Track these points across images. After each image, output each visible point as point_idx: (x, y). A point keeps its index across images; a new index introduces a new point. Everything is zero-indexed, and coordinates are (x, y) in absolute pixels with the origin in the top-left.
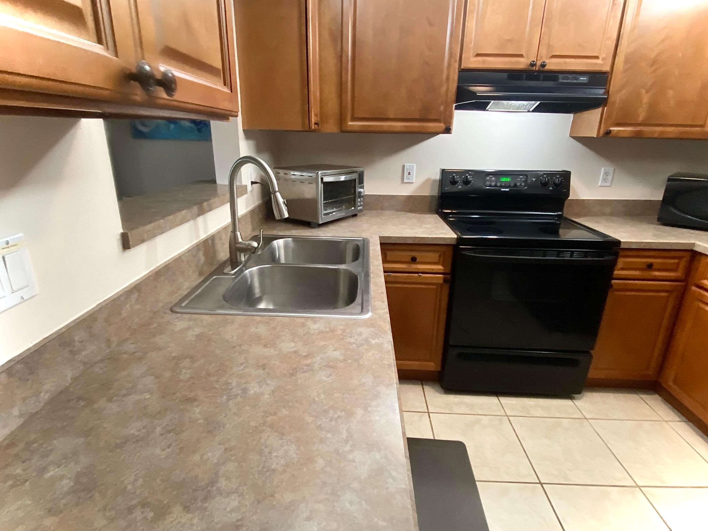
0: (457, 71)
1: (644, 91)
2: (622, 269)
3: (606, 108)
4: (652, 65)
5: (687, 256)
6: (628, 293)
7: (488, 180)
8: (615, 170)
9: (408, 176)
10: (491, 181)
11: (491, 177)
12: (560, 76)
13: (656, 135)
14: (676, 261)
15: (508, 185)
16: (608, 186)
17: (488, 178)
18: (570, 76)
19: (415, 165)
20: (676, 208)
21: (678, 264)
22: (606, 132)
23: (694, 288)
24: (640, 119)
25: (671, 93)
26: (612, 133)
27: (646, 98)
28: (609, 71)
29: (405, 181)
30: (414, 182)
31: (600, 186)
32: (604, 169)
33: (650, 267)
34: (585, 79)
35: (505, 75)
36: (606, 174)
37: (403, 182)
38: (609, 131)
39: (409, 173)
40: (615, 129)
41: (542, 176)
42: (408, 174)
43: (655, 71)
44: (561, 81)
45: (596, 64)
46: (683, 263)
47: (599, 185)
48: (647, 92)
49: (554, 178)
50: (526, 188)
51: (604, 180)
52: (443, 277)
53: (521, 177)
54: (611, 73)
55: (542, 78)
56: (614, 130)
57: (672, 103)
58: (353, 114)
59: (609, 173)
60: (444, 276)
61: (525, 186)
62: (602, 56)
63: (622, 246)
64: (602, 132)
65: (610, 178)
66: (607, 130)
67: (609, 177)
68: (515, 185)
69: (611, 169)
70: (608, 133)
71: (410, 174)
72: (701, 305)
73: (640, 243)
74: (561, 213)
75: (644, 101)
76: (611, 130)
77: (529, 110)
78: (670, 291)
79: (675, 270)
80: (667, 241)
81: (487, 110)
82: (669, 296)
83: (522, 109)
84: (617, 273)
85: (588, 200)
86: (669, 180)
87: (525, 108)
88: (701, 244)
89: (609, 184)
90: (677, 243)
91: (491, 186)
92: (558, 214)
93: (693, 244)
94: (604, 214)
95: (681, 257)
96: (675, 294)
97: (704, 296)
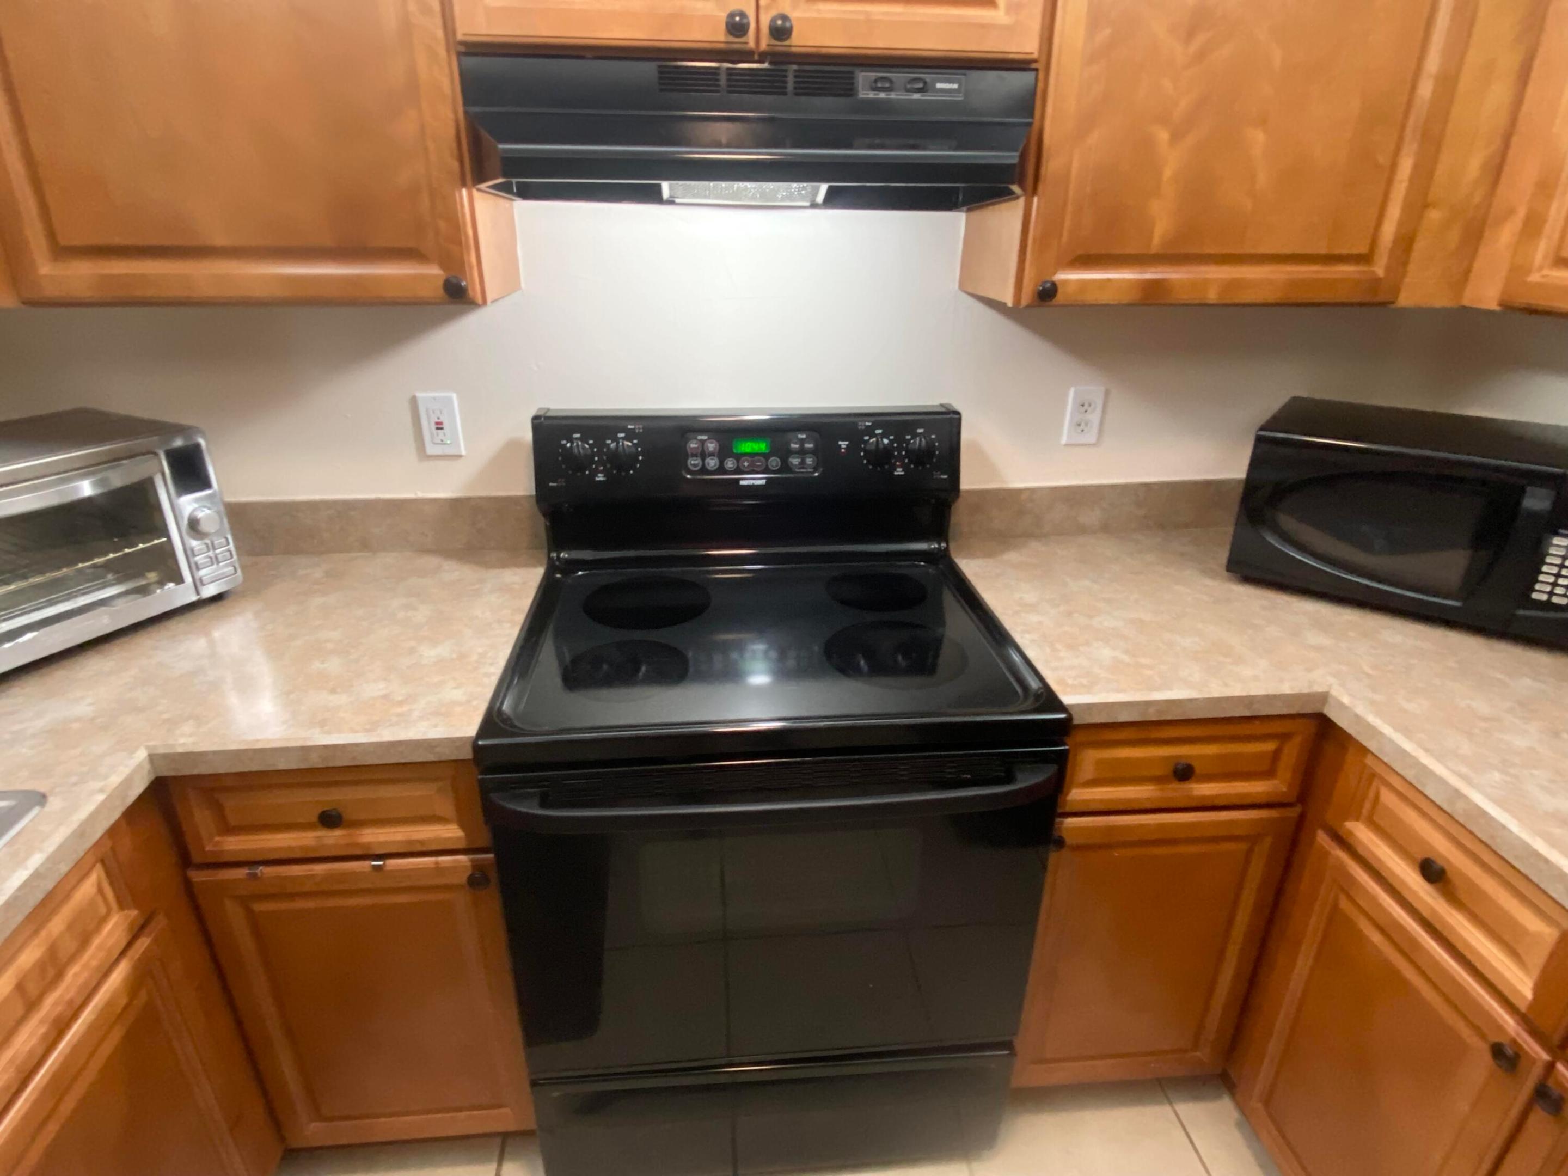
0: (442, 52)
1: (1163, 136)
2: (1095, 783)
3: (1035, 199)
4: (1190, 35)
7: (694, 454)
8: (1107, 393)
9: (438, 435)
10: (703, 455)
11: (703, 442)
12: (863, 77)
13: (1212, 296)
14: (1270, 746)
15: (760, 465)
16: (1090, 445)
17: (692, 446)
18: (898, 76)
19: (454, 396)
20: (1279, 533)
21: (1276, 755)
22: (1041, 288)
23: (1322, 838)
24: (1156, 243)
25: (1258, 138)
26: (1060, 291)
27: (1172, 162)
28: (1035, 56)
29: (431, 450)
30: (463, 452)
31: (1066, 445)
32: (1077, 392)
33: (1184, 773)
34: (955, 86)
35: (649, 70)
36: (1083, 406)
37: (423, 454)
38: (1048, 285)
39: (437, 423)
40: (1069, 277)
41: (870, 431)
42: (434, 427)
43: (1201, 55)
44: (865, 94)
45: (983, 26)
46: (1292, 754)
47: (1064, 440)
48: (1176, 137)
49: (908, 437)
50: (821, 475)
51: (1079, 426)
52: (469, 864)
53: (802, 436)
54: (1044, 59)
55: (790, 85)
56: (1065, 282)
57: (1263, 179)
58: (51, 235)
59: (1090, 404)
60: (472, 861)
61: (815, 470)
64: (1027, 288)
65: (1094, 417)
66: (1045, 282)
67: (1089, 416)
68: (785, 466)
69: (1095, 391)
70: (1047, 293)
71: (442, 429)
72: (1344, 904)
73: (1148, 704)
74: (943, 545)
75: (1168, 173)
76: (1057, 283)
77: (814, 201)
78: (1252, 839)
79: (1269, 773)
80: (1237, 690)
81: (671, 202)
82: (1250, 852)
83: (783, 199)
84: (1077, 795)
85: (1032, 491)
86: (1259, 440)
87: (790, 197)
88: (1346, 700)
89: (1091, 437)
90: (1270, 699)
91: (704, 470)
92: (933, 546)
93: (1324, 697)
94: (1083, 530)
95: (1284, 737)
96: (1266, 845)
97: (1354, 881)
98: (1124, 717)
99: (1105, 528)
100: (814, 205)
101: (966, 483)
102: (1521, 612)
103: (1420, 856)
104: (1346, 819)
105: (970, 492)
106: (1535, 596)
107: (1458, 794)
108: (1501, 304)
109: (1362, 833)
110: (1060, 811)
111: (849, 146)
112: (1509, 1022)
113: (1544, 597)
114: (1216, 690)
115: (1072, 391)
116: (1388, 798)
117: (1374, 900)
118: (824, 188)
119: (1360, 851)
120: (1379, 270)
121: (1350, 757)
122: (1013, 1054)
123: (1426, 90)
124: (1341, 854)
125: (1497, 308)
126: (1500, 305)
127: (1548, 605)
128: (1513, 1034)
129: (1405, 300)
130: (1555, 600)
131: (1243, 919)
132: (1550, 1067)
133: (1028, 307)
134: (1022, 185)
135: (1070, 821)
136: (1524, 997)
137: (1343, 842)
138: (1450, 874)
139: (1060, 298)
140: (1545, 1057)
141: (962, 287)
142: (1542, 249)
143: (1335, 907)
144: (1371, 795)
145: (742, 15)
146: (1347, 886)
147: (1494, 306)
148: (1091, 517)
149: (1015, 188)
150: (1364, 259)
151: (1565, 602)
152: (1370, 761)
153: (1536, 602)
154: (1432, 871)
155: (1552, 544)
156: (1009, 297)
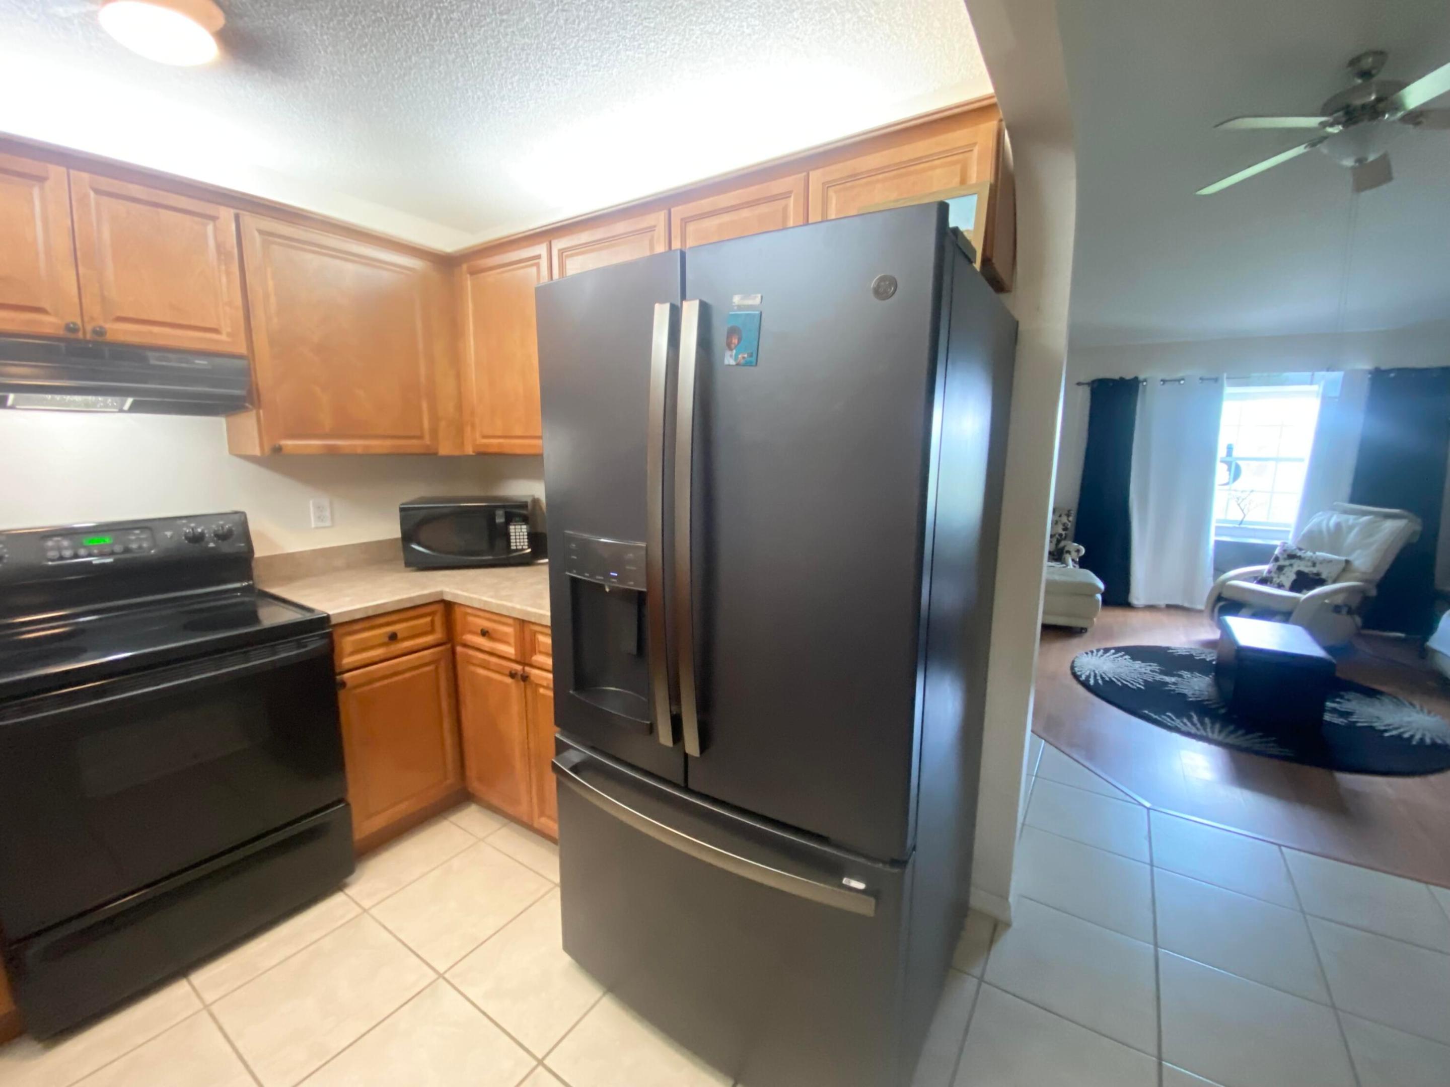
1: (317, 389)
2: (353, 653)
3: (261, 410)
5: (439, 608)
6: (378, 684)
7: (52, 549)
8: (331, 504)
10: (60, 549)
11: (59, 541)
12: (150, 354)
14: (428, 619)
15: (107, 550)
16: (329, 527)
17: (50, 545)
18: (170, 356)
20: (419, 544)
21: (432, 622)
22: (274, 449)
23: (458, 649)
24: (327, 428)
26: (285, 450)
28: (245, 354)
31: (317, 528)
32: (314, 502)
33: (393, 637)
34: (206, 362)
36: (319, 508)
38: (278, 447)
40: (288, 443)
43: (326, 361)
44: (152, 362)
45: (217, 341)
46: (439, 620)
47: (313, 526)
48: (324, 390)
50: (153, 551)
51: (320, 518)
53: (137, 532)
54: (250, 355)
56: (286, 446)
59: (324, 508)
61: (151, 550)
62: (226, 329)
63: (334, 621)
64: (267, 449)
65: (327, 513)
66: (276, 446)
67: (324, 514)
68: (127, 550)
69: (325, 501)
70: (278, 450)
72: (471, 668)
73: (367, 608)
74: (251, 582)
75: (324, 403)
76: (282, 446)
77: (122, 408)
78: (435, 662)
79: (432, 631)
81: (12, 407)
82: (437, 668)
83: (101, 407)
84: (348, 661)
85: (302, 554)
86: (401, 510)
87: (106, 406)
88: (449, 590)
89: (328, 523)
90: (420, 597)
91: (61, 558)
92: (244, 584)
93: (442, 593)
95: (433, 613)
96: (443, 664)
97: (470, 656)
98: (358, 616)
99: (349, 566)
100: (121, 411)
101: (259, 553)
102: (510, 555)
103: (481, 631)
104: (464, 635)
105: (262, 558)
106: (512, 548)
107: (480, 600)
108: (473, 452)
109: (467, 637)
110: (338, 670)
111: (146, 383)
112: (513, 665)
113: (515, 548)
115: (311, 502)
116: (470, 619)
117: (477, 657)
118: (130, 401)
119: (468, 643)
120: (427, 440)
121: (458, 612)
122: (348, 805)
125: (474, 454)
127: (517, 551)
128: (514, 668)
129: (442, 452)
130: (519, 548)
131: (445, 705)
132: (523, 669)
133: (270, 458)
134: (252, 403)
135: (347, 676)
136: (511, 654)
137: (465, 645)
138: (490, 631)
139: (286, 454)
140: (521, 667)
141: (232, 452)
142: (478, 435)
143: (469, 671)
145: (75, 324)
146: (469, 661)
148: (339, 563)
149: (247, 405)
150: (421, 437)
151: (521, 547)
152: (463, 609)
153: (514, 550)
154: (484, 633)
155: (510, 529)
156: (257, 452)
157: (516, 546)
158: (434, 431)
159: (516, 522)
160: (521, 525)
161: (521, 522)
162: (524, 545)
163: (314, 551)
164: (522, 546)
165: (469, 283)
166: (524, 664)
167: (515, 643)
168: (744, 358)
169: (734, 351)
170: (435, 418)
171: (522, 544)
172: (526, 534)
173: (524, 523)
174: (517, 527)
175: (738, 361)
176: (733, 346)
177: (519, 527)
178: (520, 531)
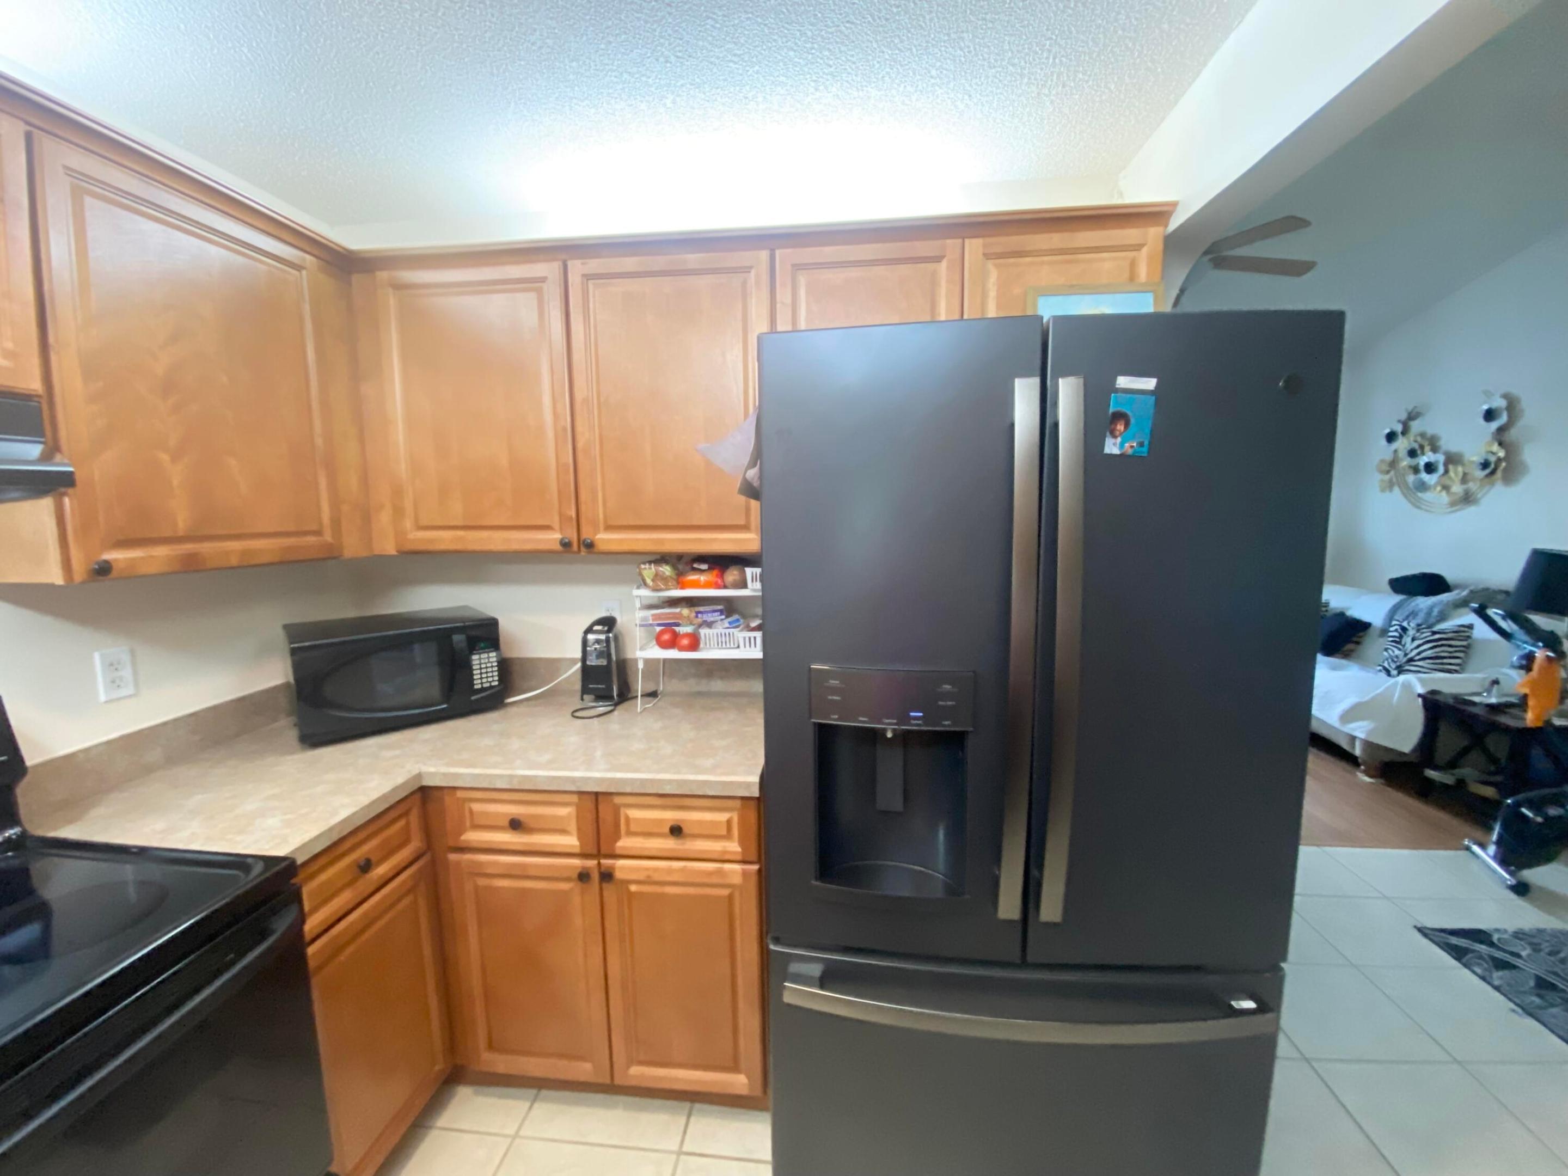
1: (165, 457)
4: (166, 393)
5: (415, 801)
6: (347, 952)
8: (132, 653)
13: (234, 561)
16: (130, 696)
20: (327, 704)
22: (98, 567)
23: (453, 857)
24: (181, 527)
26: (113, 568)
27: (177, 474)
28: (40, 391)
31: (106, 702)
32: (102, 656)
33: (366, 866)
36: (112, 666)
38: (104, 564)
43: (177, 408)
46: (414, 820)
47: (103, 698)
48: (175, 459)
51: (114, 683)
54: (46, 395)
56: (117, 560)
59: (119, 663)
63: (300, 861)
65: (127, 673)
66: (102, 562)
67: (121, 672)
69: (119, 649)
70: (101, 571)
72: (482, 882)
73: (330, 830)
74: (18, 828)
75: (175, 482)
76: (111, 562)
78: (414, 887)
79: (408, 840)
80: (375, 795)
82: (416, 897)
84: (312, 924)
85: (87, 750)
86: (293, 652)
88: (432, 770)
89: (130, 690)
90: (395, 790)
92: (10, 834)
93: (419, 776)
94: (149, 770)
95: (406, 814)
96: (422, 887)
97: (481, 864)
99: (173, 759)
102: (473, 698)
103: (506, 823)
104: (461, 835)
105: (36, 767)
106: (476, 687)
107: (511, 777)
109: (473, 837)
110: (305, 941)
112: (576, 862)
113: (479, 686)
114: (364, 800)
115: (97, 657)
116: (476, 807)
117: (495, 863)
119: (475, 845)
120: (328, 537)
121: (448, 800)
123: (319, 441)
124: (468, 856)
125: (396, 554)
126: (397, 551)
127: (483, 690)
128: (581, 865)
129: (348, 553)
130: (485, 685)
132: (599, 863)
133: (83, 583)
136: (573, 846)
137: (467, 849)
138: (522, 819)
139: (114, 574)
140: (595, 862)
142: (408, 524)
143: (476, 888)
144: (467, 814)
146: (478, 872)
147: (394, 552)
148: (154, 755)
150: (318, 533)
151: (488, 685)
152: (460, 794)
153: (477, 690)
154: (515, 825)
155: (472, 660)
156: (56, 577)
157: (482, 683)
158: (336, 522)
159: (482, 649)
160: (488, 652)
161: (488, 648)
162: (493, 681)
163: (108, 743)
164: (490, 682)
165: (392, 302)
166: (598, 855)
167: (579, 829)
168: (1132, 447)
169: (1119, 440)
170: (335, 504)
171: (490, 679)
172: (495, 664)
173: (492, 649)
174: (482, 656)
175: (1123, 451)
176: (1117, 433)
177: (486, 655)
178: (487, 661)
